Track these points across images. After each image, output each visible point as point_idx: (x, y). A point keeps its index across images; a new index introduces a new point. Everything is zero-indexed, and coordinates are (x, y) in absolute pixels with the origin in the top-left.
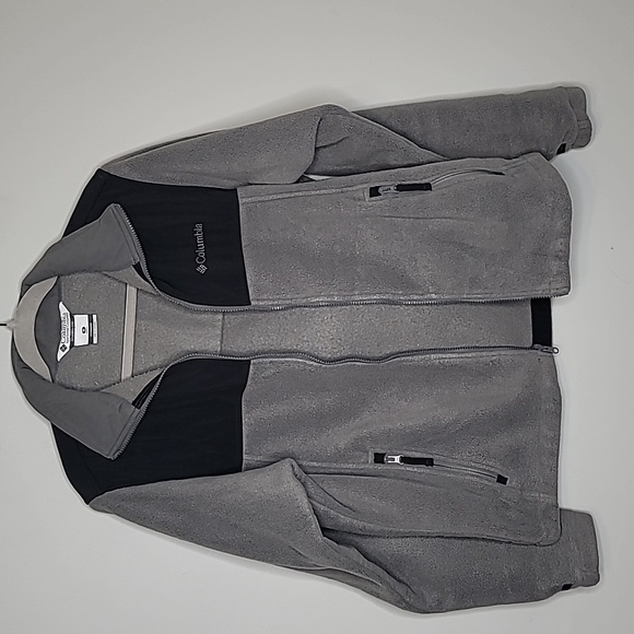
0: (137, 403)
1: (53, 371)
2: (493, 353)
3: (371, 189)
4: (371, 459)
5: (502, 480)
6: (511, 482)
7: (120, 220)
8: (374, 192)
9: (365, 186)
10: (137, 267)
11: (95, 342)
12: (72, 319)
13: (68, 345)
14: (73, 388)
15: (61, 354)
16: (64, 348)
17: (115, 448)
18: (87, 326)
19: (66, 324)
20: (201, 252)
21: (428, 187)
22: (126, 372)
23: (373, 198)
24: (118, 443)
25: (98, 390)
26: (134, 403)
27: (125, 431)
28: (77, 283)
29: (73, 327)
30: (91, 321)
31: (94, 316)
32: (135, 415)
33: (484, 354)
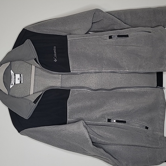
0: (35, 102)
1: (9, 91)
2: (145, 89)
3: (109, 36)
4: (107, 121)
5: (147, 128)
6: (150, 129)
7: (30, 45)
8: (110, 37)
9: (108, 35)
10: (35, 60)
11: (22, 83)
12: (15, 75)
14: (15, 97)
15: (11, 86)
16: (12, 84)
17: (28, 116)
18: (19, 78)
19: (13, 77)
20: (55, 55)
21: (127, 36)
22: (32, 92)
23: (110, 39)
24: (29, 114)
25: (22, 98)
27: (31, 111)
28: (16, 64)
29: (15, 78)
30: (21, 76)
32: (34, 106)
33: (142, 89)
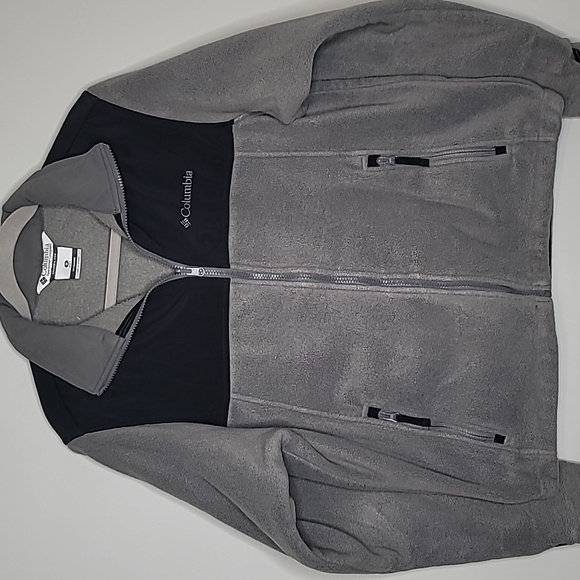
0: (121, 332)
1: (32, 305)
5: (499, 439)
6: (508, 441)
10: (118, 217)
11: (77, 277)
12: (56, 251)
13: (48, 278)
14: (54, 324)
15: (40, 287)
16: (45, 280)
17: (100, 384)
18: (70, 260)
19: (49, 256)
22: (110, 302)
24: (104, 377)
25: (78, 324)
26: (117, 333)
27: (110, 363)
28: (58, 216)
29: (55, 260)
30: (75, 255)
31: (79, 251)
32: (119, 346)
